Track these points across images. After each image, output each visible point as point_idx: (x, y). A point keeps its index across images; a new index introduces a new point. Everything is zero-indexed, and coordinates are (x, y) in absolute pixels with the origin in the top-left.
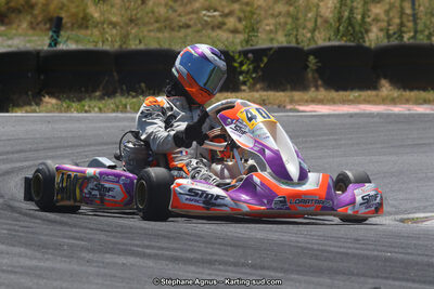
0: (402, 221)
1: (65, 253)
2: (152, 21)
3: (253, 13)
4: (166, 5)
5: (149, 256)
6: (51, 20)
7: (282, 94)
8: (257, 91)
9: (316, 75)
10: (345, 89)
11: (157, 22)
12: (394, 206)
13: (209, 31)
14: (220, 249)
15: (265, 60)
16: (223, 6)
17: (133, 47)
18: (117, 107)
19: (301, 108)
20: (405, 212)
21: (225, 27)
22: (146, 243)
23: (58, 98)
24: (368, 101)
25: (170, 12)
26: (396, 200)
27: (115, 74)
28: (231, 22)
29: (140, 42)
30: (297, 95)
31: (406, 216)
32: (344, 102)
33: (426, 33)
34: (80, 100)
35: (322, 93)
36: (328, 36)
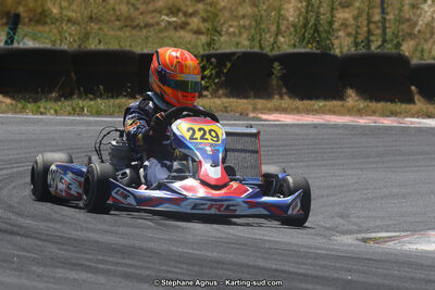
0: (365, 240)
1: (14, 266)
2: (113, 18)
3: (216, 15)
4: (128, 3)
5: (103, 272)
6: (8, 14)
7: (245, 101)
8: (219, 97)
9: (281, 83)
10: (310, 98)
11: (118, 19)
12: (356, 224)
13: (172, 32)
14: (176, 267)
15: (229, 65)
16: (187, 6)
17: (93, 47)
18: (74, 109)
19: (264, 117)
20: (368, 230)
21: (188, 28)
22: (100, 257)
23: (13, 98)
24: (333, 112)
25: (132, 9)
26: (358, 217)
27: (73, 74)
28: (195, 22)
29: (100, 42)
30: (260, 103)
31: (368, 236)
32: (308, 111)
33: (395, 42)
34: (36, 101)
35: (287, 102)
36: (293, 42)
